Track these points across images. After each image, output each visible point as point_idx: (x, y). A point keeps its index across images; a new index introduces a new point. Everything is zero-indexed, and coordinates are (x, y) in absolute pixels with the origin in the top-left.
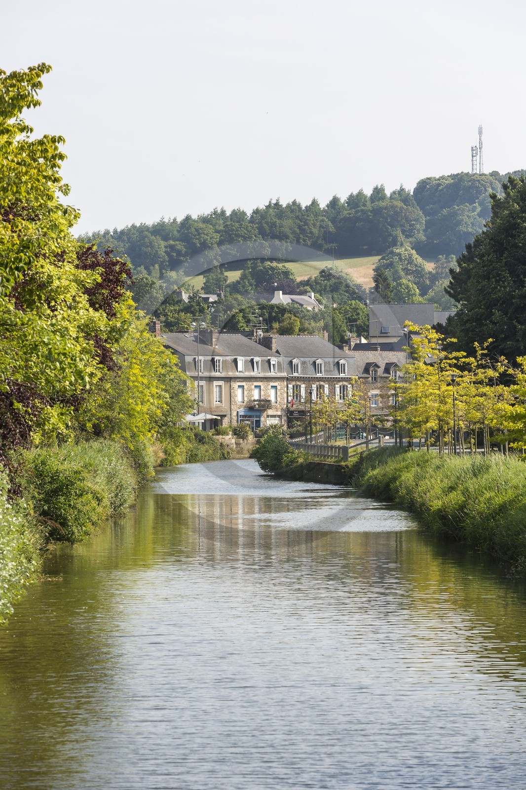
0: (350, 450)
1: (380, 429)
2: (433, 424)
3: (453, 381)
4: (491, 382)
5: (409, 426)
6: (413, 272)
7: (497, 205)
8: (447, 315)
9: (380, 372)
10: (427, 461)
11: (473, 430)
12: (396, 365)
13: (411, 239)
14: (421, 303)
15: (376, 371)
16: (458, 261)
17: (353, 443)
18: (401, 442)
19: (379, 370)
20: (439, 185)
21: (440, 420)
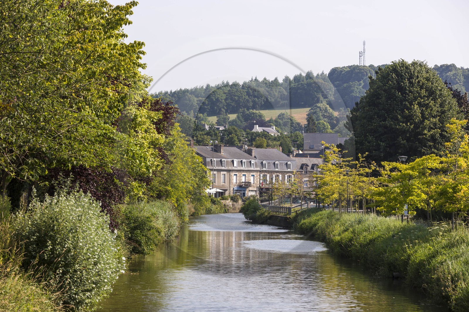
0: (292, 209)
1: (308, 199)
2: (336, 196)
3: (347, 174)
4: (367, 175)
5: (323, 197)
6: (327, 116)
7: (372, 82)
8: (345, 139)
9: (309, 168)
10: (333, 216)
11: (357, 200)
12: (318, 165)
13: (326, 99)
14: (331, 133)
15: (307, 168)
16: (351, 111)
17: (294, 205)
18: (319, 206)
19: (308, 167)
20: (341, 71)
21: (340, 194)
